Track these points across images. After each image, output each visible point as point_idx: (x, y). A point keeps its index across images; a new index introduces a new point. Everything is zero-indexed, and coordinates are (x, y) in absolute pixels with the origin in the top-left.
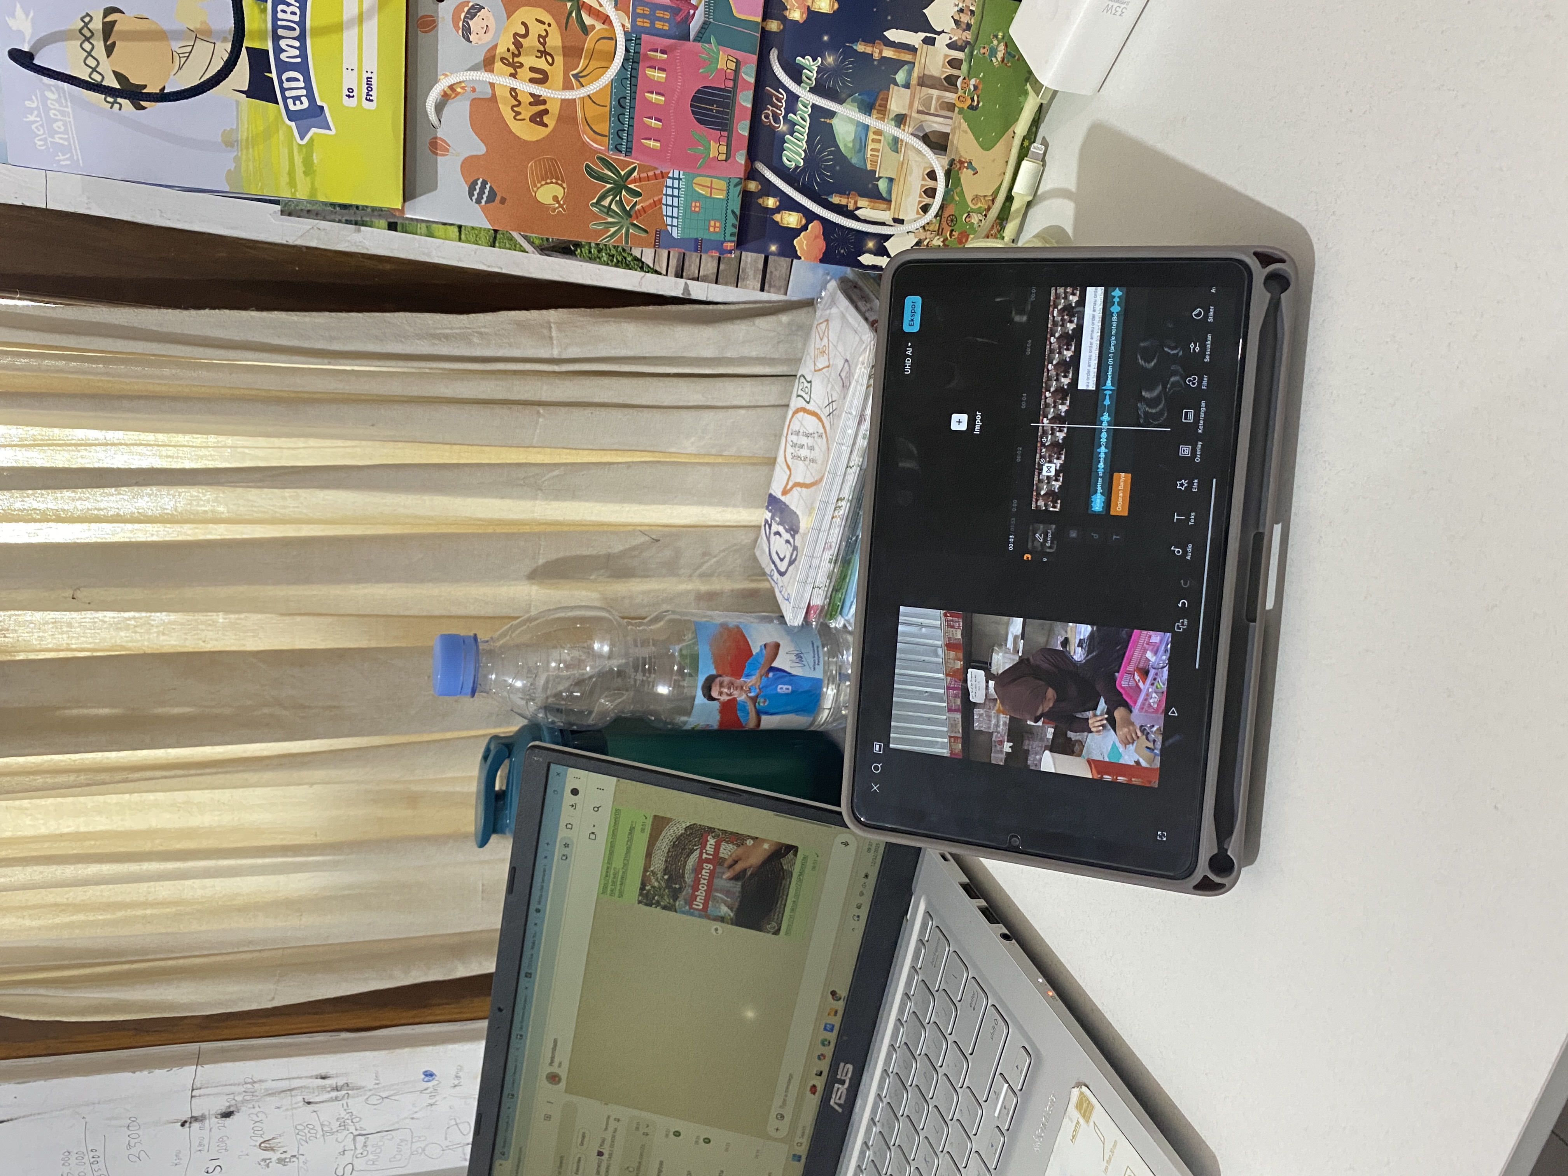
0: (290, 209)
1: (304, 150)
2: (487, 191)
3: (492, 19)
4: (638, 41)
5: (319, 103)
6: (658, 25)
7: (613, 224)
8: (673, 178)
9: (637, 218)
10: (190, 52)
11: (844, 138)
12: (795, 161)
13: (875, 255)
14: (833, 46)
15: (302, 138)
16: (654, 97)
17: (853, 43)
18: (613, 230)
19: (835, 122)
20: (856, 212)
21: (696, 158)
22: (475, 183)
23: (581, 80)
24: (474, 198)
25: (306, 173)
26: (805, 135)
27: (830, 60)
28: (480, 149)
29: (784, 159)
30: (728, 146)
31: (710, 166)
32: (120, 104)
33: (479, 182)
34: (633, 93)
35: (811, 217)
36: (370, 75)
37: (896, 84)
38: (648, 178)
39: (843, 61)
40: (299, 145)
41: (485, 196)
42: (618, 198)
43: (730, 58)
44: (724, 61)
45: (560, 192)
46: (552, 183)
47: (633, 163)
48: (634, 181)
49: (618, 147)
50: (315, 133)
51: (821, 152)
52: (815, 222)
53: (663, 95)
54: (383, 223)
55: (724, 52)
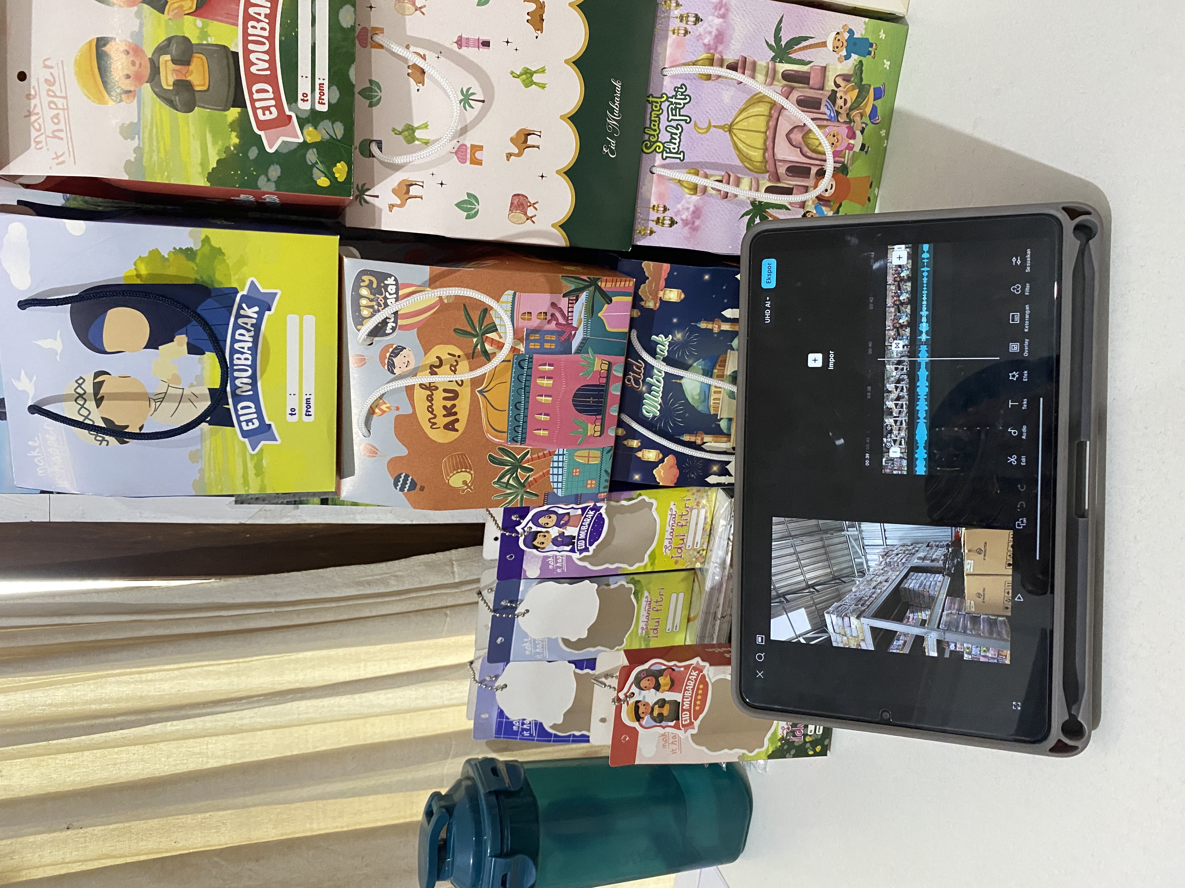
0: (241, 500)
1: (256, 458)
2: (408, 482)
3: (412, 357)
4: (530, 360)
5: (267, 422)
6: (547, 346)
7: (510, 494)
8: (559, 455)
9: (530, 487)
10: (164, 398)
11: (692, 394)
12: (652, 412)
13: (719, 476)
14: (679, 327)
15: (253, 450)
16: (543, 399)
17: (697, 322)
18: (510, 498)
19: (683, 381)
20: (703, 446)
21: (576, 438)
22: (399, 476)
23: (485, 394)
24: (398, 488)
25: (257, 475)
26: (660, 393)
27: (679, 336)
28: (403, 451)
29: (644, 411)
30: (602, 426)
31: (588, 442)
32: (108, 441)
33: (403, 476)
34: (527, 398)
35: (666, 452)
36: (308, 397)
37: (733, 349)
38: (539, 458)
39: (689, 336)
40: (251, 454)
41: (407, 486)
42: (514, 475)
43: (604, 362)
44: (599, 364)
45: (468, 477)
46: (462, 471)
47: (527, 448)
48: (528, 461)
49: (515, 439)
50: (264, 445)
51: (673, 404)
52: (670, 456)
53: (550, 396)
54: (317, 500)
55: (599, 359)
